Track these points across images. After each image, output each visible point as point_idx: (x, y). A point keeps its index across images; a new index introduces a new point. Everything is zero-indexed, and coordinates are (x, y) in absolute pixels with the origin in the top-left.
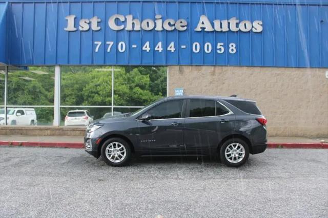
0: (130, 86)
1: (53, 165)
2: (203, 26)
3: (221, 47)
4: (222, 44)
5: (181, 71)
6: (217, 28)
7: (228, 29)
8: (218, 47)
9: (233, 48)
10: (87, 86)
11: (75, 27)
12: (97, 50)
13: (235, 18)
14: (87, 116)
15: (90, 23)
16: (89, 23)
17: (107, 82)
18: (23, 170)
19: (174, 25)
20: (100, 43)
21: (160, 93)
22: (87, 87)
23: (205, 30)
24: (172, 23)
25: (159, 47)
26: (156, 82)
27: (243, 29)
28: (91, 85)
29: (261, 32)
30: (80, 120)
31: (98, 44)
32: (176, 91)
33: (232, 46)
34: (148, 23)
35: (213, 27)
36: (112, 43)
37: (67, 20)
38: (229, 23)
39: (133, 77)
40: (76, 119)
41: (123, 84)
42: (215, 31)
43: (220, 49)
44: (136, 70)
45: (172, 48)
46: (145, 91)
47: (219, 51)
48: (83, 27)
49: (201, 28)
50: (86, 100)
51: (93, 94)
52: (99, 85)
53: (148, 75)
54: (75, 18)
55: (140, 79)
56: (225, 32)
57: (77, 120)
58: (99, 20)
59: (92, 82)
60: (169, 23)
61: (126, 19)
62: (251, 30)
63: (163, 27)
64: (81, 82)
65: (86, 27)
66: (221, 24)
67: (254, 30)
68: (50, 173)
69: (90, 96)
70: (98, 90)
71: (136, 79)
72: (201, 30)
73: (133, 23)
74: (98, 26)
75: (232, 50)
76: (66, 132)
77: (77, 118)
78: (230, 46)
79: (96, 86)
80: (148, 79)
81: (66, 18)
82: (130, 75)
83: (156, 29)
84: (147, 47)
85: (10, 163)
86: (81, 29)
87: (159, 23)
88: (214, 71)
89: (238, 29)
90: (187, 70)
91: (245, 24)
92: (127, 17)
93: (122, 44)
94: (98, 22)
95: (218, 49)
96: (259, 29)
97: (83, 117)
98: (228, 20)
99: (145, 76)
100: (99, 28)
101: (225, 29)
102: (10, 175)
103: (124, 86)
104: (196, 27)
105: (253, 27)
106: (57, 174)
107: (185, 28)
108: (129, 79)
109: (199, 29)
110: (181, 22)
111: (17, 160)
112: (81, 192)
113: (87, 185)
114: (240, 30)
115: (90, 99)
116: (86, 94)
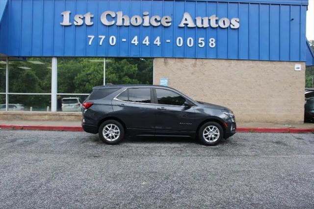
0: (119, 75)
1: (54, 145)
2: (186, 22)
3: (202, 42)
4: (203, 39)
5: (166, 63)
6: (199, 24)
7: (208, 26)
8: (200, 42)
9: (212, 43)
10: (78, 74)
11: (70, 22)
12: (90, 43)
13: (215, 15)
14: (79, 103)
15: (84, 19)
16: (82, 19)
17: (97, 71)
18: (28, 148)
19: (160, 21)
20: (93, 37)
21: (147, 82)
22: (79, 76)
23: (188, 26)
24: (158, 19)
25: (146, 41)
26: (144, 71)
27: (222, 26)
28: (83, 74)
29: (238, 28)
30: (73, 107)
31: (91, 38)
32: (161, 81)
33: (212, 40)
34: (136, 19)
35: (195, 24)
36: (103, 37)
37: (63, 15)
38: (209, 20)
39: (122, 67)
40: (69, 105)
41: (113, 73)
42: (197, 26)
43: (201, 43)
44: (125, 60)
45: (158, 41)
46: (134, 80)
47: (200, 45)
48: (77, 22)
49: (184, 24)
50: (77, 88)
51: (85, 83)
52: (90, 74)
53: (137, 65)
54: (70, 14)
55: (129, 69)
56: (206, 28)
57: (70, 107)
58: (93, 16)
59: (84, 71)
60: (156, 19)
61: (116, 15)
62: (230, 26)
63: (150, 23)
64: (72, 71)
65: (80, 22)
66: (202, 20)
67: (232, 27)
68: (52, 151)
69: (81, 85)
70: (89, 79)
71: (125, 68)
72: (184, 26)
73: (123, 19)
74: (91, 21)
75: (212, 44)
76: (63, 117)
77: (71, 104)
78: (210, 40)
79: (87, 75)
80: (137, 69)
81: (62, 14)
82: (119, 64)
83: (144, 25)
84: (135, 41)
85: (16, 143)
86: (75, 24)
87: (147, 19)
88: (195, 64)
89: (217, 26)
90: (171, 62)
91: (224, 21)
92: (117, 13)
93: (113, 38)
94: (91, 18)
95: (199, 43)
96: (237, 26)
97: (76, 104)
98: (209, 17)
99: (133, 66)
100: (92, 23)
101: (206, 25)
102: (18, 152)
103: (114, 75)
104: (180, 23)
105: (231, 24)
106: (58, 152)
107: (170, 24)
108: (118, 68)
109: (182, 25)
110: (166, 19)
111: (21, 141)
112: (80, 165)
113: (84, 160)
114: (219, 26)
115: (82, 88)
116: (77, 82)
